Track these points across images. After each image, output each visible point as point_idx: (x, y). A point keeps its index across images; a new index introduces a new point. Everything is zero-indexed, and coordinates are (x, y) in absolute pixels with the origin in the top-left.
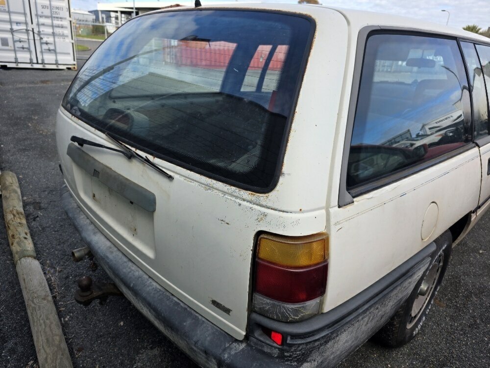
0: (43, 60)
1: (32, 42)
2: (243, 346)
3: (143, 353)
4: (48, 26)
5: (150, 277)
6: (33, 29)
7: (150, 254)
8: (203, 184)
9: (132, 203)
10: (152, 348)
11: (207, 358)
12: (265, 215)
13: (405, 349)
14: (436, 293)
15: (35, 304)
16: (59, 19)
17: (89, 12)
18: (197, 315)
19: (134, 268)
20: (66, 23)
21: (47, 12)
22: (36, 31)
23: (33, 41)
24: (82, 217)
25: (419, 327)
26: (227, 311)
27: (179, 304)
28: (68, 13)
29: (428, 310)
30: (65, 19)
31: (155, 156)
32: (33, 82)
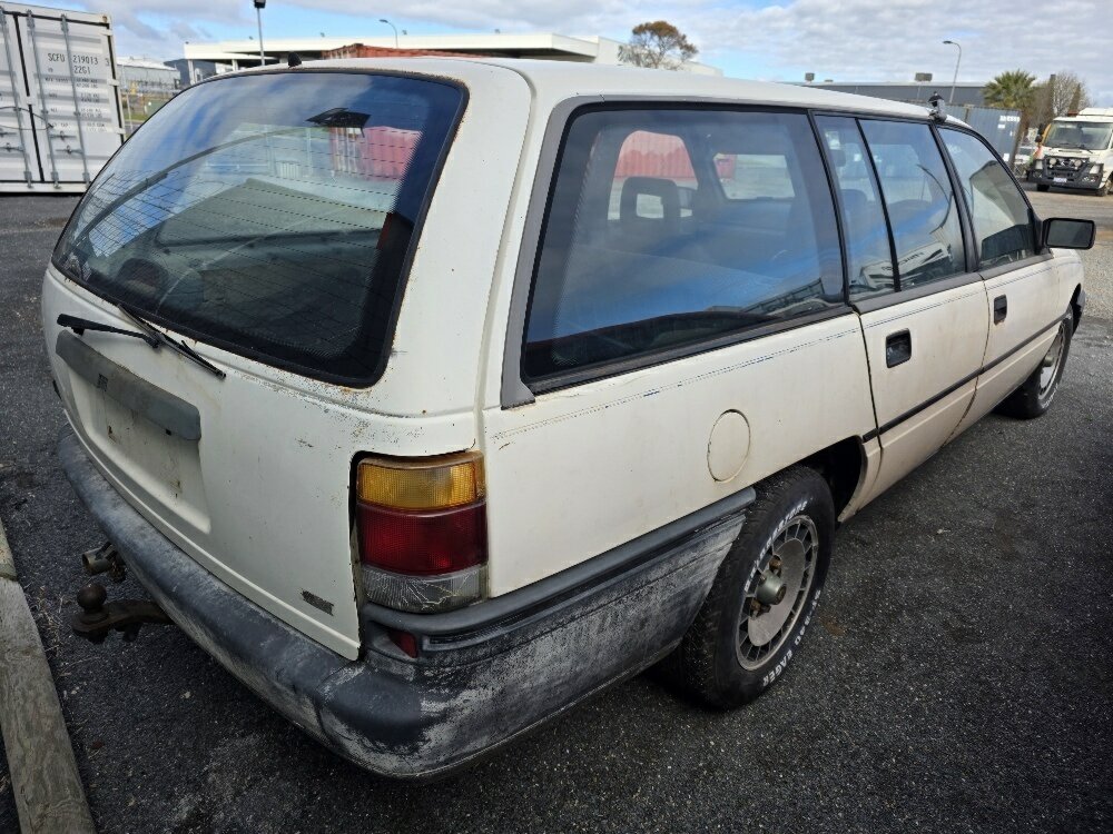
0: (54, 174)
1: (29, 134)
2: (359, 671)
3: (225, 745)
4: (64, 98)
5: (210, 573)
6: (30, 106)
7: (203, 525)
8: (270, 380)
9: (169, 432)
10: (243, 736)
11: (298, 700)
12: (366, 424)
13: (749, 713)
14: (814, 604)
15: (7, 663)
16: (90, 84)
17: (167, 64)
18: (287, 629)
19: (183, 560)
20: (105, 91)
21: (62, 69)
22: (37, 110)
23: (31, 132)
24: (95, 477)
25: (778, 669)
26: (327, 607)
27: (257, 613)
28: (110, 68)
29: (799, 638)
30: (104, 82)
31: (197, 339)
32: (31, 224)
